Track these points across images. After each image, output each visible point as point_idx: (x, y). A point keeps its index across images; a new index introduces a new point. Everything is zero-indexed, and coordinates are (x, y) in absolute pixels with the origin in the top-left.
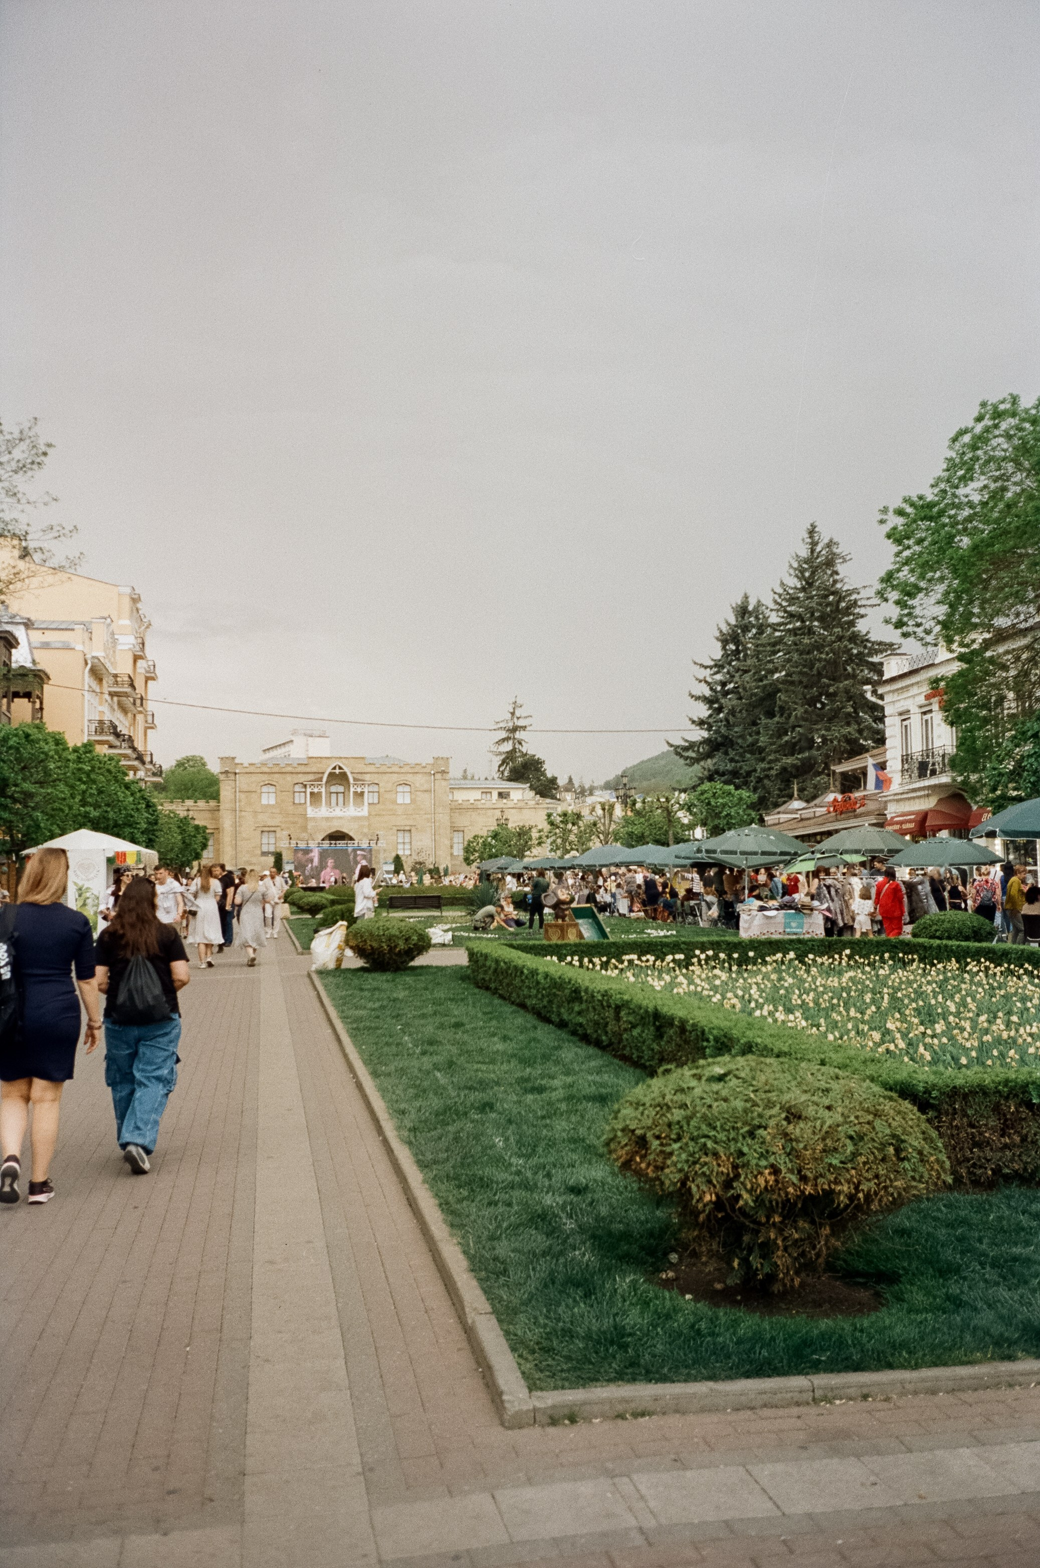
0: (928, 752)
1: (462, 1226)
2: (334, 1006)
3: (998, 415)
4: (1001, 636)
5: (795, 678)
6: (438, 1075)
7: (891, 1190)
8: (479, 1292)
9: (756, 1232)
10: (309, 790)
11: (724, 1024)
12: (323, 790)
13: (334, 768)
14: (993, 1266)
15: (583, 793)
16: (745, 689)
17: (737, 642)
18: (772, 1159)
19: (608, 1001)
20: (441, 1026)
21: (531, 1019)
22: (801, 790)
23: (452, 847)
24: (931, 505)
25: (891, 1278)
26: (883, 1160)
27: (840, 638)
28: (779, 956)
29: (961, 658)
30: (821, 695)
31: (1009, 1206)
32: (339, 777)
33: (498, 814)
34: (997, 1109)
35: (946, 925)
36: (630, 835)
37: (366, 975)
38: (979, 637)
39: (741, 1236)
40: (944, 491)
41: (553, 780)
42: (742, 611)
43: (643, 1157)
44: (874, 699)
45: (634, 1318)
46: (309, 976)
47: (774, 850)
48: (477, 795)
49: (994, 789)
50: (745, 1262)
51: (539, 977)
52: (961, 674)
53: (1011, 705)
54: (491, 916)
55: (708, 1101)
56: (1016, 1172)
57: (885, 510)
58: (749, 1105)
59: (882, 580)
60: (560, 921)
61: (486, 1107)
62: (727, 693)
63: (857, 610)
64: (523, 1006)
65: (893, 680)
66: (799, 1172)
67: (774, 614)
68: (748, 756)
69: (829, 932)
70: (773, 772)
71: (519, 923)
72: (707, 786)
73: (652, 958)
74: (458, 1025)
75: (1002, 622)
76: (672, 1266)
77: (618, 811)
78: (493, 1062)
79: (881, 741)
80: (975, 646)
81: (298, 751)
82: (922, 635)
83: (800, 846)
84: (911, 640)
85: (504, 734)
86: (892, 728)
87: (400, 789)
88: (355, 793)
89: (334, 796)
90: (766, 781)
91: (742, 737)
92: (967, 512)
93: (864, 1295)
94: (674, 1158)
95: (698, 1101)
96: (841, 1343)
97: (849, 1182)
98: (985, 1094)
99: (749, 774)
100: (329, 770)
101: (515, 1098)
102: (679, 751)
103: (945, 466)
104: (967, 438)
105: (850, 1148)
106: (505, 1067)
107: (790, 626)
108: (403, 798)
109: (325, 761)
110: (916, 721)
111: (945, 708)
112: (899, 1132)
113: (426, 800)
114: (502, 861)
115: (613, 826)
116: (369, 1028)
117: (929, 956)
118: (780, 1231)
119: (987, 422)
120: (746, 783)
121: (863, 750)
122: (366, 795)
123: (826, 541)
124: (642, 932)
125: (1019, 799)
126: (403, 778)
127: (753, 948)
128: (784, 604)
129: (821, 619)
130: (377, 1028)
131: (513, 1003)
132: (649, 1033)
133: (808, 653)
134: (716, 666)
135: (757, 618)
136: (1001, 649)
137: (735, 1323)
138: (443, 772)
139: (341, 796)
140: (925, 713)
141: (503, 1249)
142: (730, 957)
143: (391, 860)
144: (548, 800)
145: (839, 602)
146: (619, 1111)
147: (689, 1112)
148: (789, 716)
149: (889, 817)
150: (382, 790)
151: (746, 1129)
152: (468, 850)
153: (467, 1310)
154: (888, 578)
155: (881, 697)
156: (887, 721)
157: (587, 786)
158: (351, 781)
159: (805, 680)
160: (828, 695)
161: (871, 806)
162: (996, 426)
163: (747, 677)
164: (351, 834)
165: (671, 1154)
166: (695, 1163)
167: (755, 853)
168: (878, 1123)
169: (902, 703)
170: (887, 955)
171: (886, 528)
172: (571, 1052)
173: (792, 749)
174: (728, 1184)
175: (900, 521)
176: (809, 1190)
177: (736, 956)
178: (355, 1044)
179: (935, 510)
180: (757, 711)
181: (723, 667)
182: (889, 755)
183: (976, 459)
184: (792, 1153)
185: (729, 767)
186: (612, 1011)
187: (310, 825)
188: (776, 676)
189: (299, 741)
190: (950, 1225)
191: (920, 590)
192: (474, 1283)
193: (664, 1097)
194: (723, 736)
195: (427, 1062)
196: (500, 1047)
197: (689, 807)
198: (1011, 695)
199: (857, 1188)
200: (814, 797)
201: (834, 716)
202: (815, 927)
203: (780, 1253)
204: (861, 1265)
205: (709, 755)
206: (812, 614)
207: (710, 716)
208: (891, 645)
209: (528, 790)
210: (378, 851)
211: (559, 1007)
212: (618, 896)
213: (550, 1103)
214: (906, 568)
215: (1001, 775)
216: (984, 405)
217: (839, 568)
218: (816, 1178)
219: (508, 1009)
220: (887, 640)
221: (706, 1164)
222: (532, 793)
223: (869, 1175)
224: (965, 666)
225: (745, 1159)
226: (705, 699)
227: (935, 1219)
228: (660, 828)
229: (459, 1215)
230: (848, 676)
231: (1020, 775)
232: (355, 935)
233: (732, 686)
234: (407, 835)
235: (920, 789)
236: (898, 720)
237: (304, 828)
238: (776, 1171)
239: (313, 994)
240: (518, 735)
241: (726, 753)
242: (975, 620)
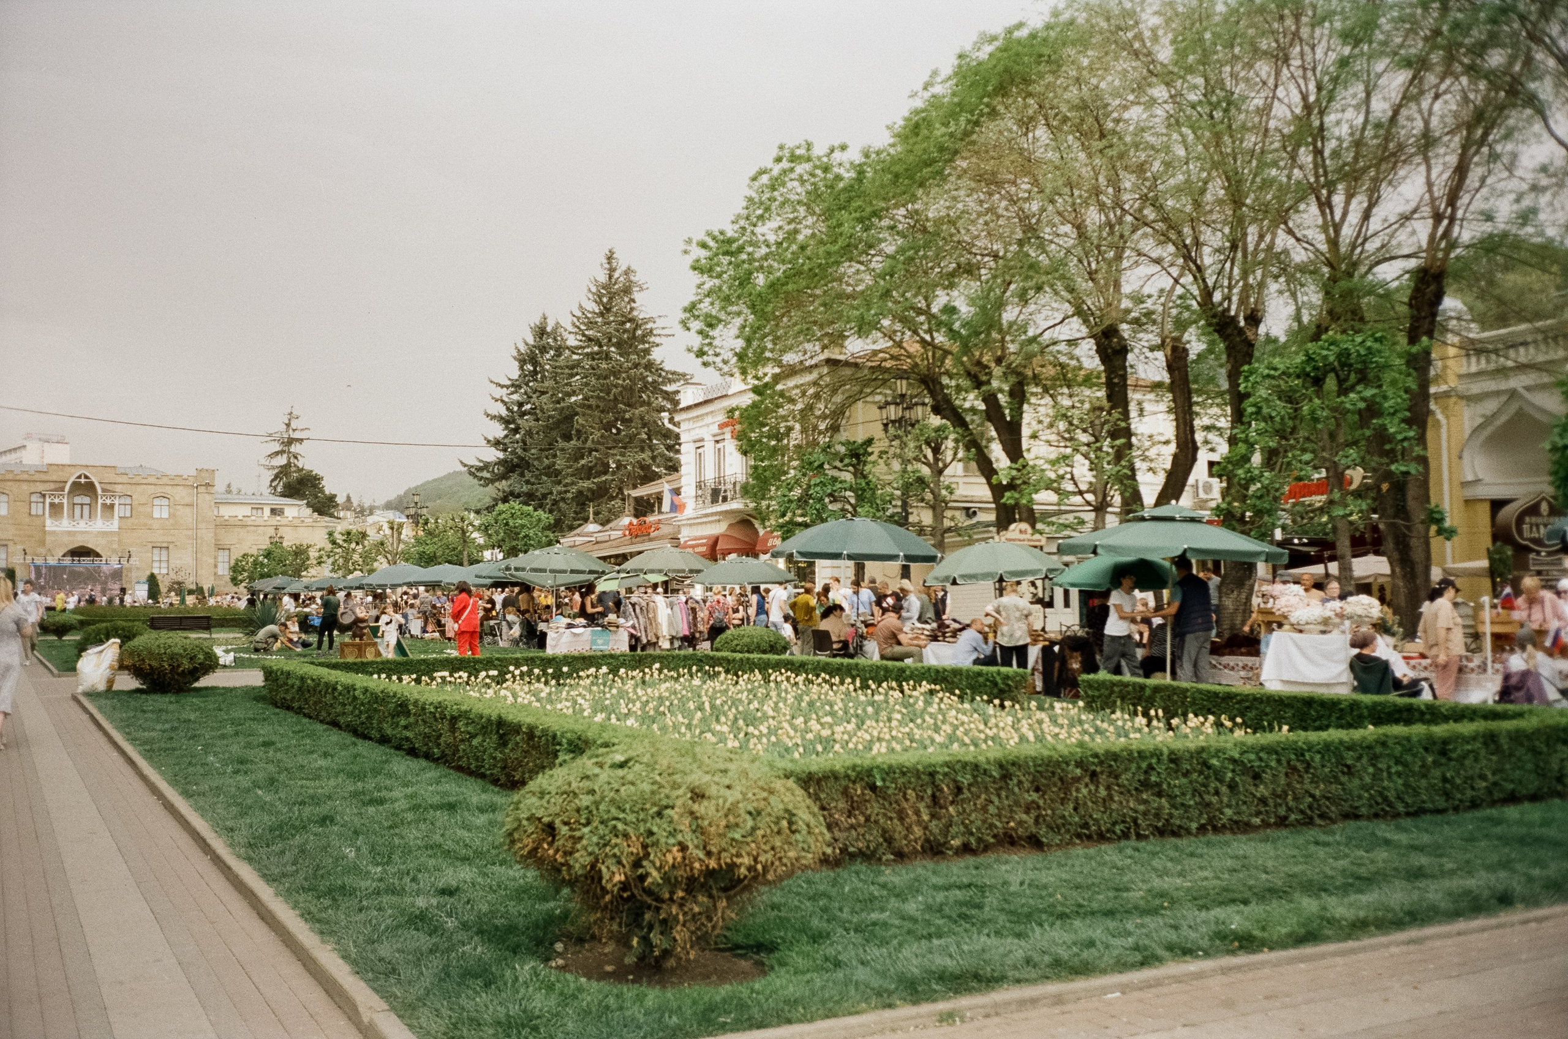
0: (719, 480)
1: (332, 933)
2: (116, 728)
3: (794, 158)
4: (792, 371)
5: (592, 402)
6: (260, 792)
7: (785, 860)
8: (369, 992)
9: (658, 909)
10: (48, 501)
11: (578, 728)
12: (65, 501)
13: (79, 477)
14: (856, 931)
15: (362, 512)
16: (542, 410)
17: (534, 361)
18: (680, 837)
19: (442, 713)
20: (248, 746)
21: (349, 739)
22: (596, 514)
23: (216, 566)
24: (730, 241)
25: (770, 948)
26: (779, 833)
27: (636, 366)
28: (592, 670)
29: (756, 390)
30: (617, 420)
31: (861, 880)
32: (83, 487)
33: (271, 532)
34: (845, 792)
35: (746, 640)
36: (422, 555)
37: (144, 696)
38: (771, 370)
39: (643, 914)
40: (743, 228)
41: (332, 498)
42: (541, 332)
43: (551, 844)
44: (670, 426)
45: (540, 1002)
46: (75, 698)
47: (582, 568)
48: (246, 511)
49: (783, 515)
50: (645, 940)
51: (357, 693)
52: (754, 405)
53: (796, 437)
54: (275, 637)
55: (616, 786)
56: (860, 850)
57: (689, 241)
58: (655, 787)
59: (685, 310)
60: (357, 640)
61: (325, 820)
62: (524, 414)
63: (652, 339)
64: (335, 724)
65: (689, 408)
66: (705, 848)
67: (572, 336)
68: (544, 478)
69: (633, 648)
70: (569, 495)
71: (305, 645)
72: (501, 507)
73: (465, 675)
74: (267, 744)
75: (790, 358)
76: (560, 955)
77: (408, 533)
78: (318, 777)
79: (674, 467)
80: (767, 379)
81: (32, 457)
82: (721, 365)
83: (606, 567)
84: (711, 369)
85: (277, 447)
86: (687, 456)
87: (157, 502)
88: (104, 505)
89: (78, 509)
90: (562, 504)
91: (538, 459)
92: (764, 250)
93: (744, 964)
94: (584, 842)
95: (606, 787)
96: (742, 1006)
97: (748, 854)
98: (836, 778)
99: (544, 496)
100: (72, 479)
101: (355, 811)
102: (474, 472)
103: (745, 204)
104: (765, 179)
105: (750, 823)
106: (332, 782)
107: (588, 350)
108: (161, 512)
109: (68, 469)
110: (709, 447)
111: (740, 437)
112: (790, 807)
113: (186, 515)
114: (279, 581)
115: (402, 546)
116: (166, 750)
117: (735, 668)
118: (681, 906)
119: (785, 164)
120: (541, 506)
121: (656, 477)
122: (116, 508)
123: (624, 268)
124: (442, 652)
125: (806, 526)
126: (159, 490)
127: (568, 664)
128: (583, 327)
129: (618, 345)
130: (174, 749)
131: (321, 722)
132: (491, 741)
133: (605, 378)
134: (513, 385)
135: (555, 339)
136: (791, 383)
137: (640, 998)
138: (208, 485)
139: (86, 509)
140: (717, 442)
141: (385, 950)
142: (545, 674)
143: (144, 579)
144: (327, 519)
145: (635, 330)
146: (520, 802)
147: (597, 797)
148: (586, 439)
149: (682, 541)
150: (135, 503)
151: (655, 809)
152: (236, 569)
153: (361, 1009)
154: (691, 308)
155: (677, 425)
156: (683, 448)
157: (366, 505)
158: (99, 491)
159: (601, 404)
160: (624, 421)
161: (665, 530)
162: (792, 170)
163: (544, 398)
164: (98, 550)
165: (581, 838)
166: (605, 845)
167: (564, 572)
168: (773, 800)
169: (697, 431)
170: (694, 668)
171: (689, 260)
172: (401, 765)
173: (588, 473)
174: (637, 864)
175: (703, 253)
176: (713, 864)
177: (550, 671)
178: (155, 768)
179: (735, 246)
180: (554, 433)
181: (520, 387)
182: (684, 481)
183: (772, 199)
184: (698, 830)
185: (525, 488)
186: (446, 723)
187: (49, 539)
188: (573, 399)
189: (33, 448)
190: (812, 898)
191: (720, 321)
192: (362, 984)
193: (570, 784)
194: (519, 457)
195: (244, 781)
196: (322, 762)
197: (485, 529)
198: (798, 426)
199: (755, 860)
200: (608, 521)
201: (628, 443)
202: (620, 643)
203: (679, 928)
204: (740, 939)
205: (504, 477)
206: (610, 340)
207: (506, 436)
208: (684, 375)
209: (304, 508)
210: (130, 570)
211: (380, 722)
212: (410, 617)
213: (394, 814)
214: (708, 300)
215: (790, 501)
216: (781, 148)
217: (636, 295)
218: (720, 853)
219: (320, 727)
220: (680, 370)
221: (616, 845)
222: (309, 511)
223: (767, 848)
224: (757, 398)
225: (654, 838)
226: (501, 419)
227: (798, 894)
228: (454, 549)
229: (328, 923)
230: (643, 403)
231: (806, 502)
232: (131, 654)
233: (529, 406)
234: (164, 552)
235: (712, 514)
236: (693, 446)
237: (42, 543)
238: (683, 848)
239: (86, 717)
240: (293, 448)
241: (522, 475)
242: (768, 354)
